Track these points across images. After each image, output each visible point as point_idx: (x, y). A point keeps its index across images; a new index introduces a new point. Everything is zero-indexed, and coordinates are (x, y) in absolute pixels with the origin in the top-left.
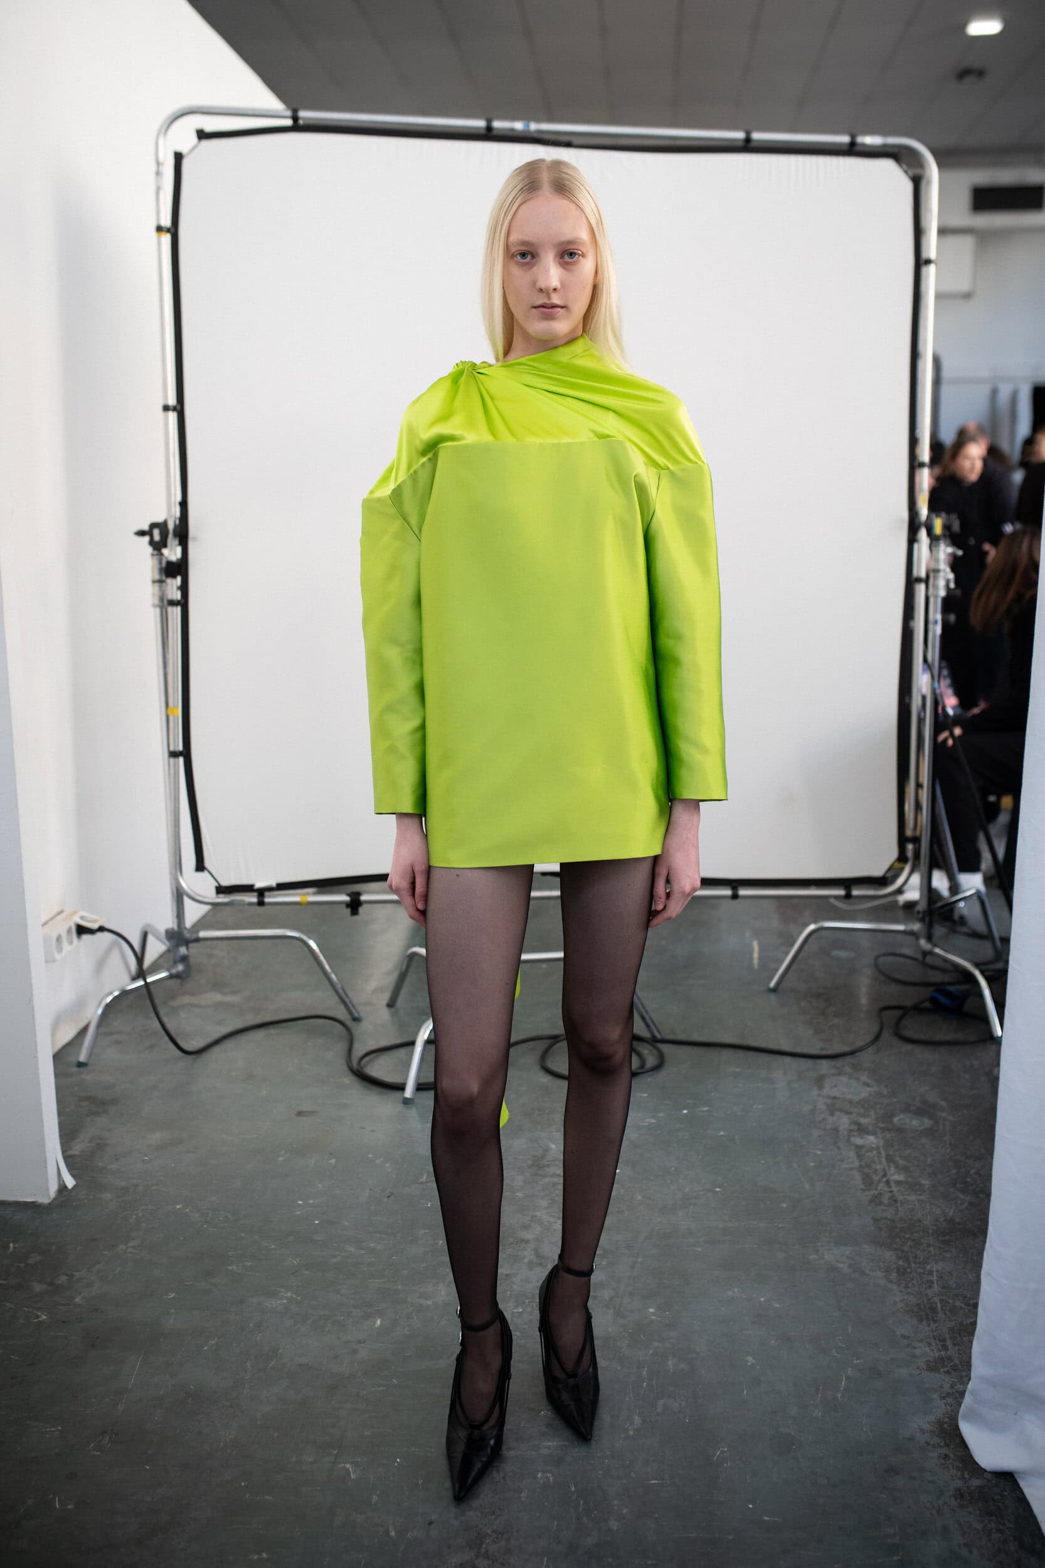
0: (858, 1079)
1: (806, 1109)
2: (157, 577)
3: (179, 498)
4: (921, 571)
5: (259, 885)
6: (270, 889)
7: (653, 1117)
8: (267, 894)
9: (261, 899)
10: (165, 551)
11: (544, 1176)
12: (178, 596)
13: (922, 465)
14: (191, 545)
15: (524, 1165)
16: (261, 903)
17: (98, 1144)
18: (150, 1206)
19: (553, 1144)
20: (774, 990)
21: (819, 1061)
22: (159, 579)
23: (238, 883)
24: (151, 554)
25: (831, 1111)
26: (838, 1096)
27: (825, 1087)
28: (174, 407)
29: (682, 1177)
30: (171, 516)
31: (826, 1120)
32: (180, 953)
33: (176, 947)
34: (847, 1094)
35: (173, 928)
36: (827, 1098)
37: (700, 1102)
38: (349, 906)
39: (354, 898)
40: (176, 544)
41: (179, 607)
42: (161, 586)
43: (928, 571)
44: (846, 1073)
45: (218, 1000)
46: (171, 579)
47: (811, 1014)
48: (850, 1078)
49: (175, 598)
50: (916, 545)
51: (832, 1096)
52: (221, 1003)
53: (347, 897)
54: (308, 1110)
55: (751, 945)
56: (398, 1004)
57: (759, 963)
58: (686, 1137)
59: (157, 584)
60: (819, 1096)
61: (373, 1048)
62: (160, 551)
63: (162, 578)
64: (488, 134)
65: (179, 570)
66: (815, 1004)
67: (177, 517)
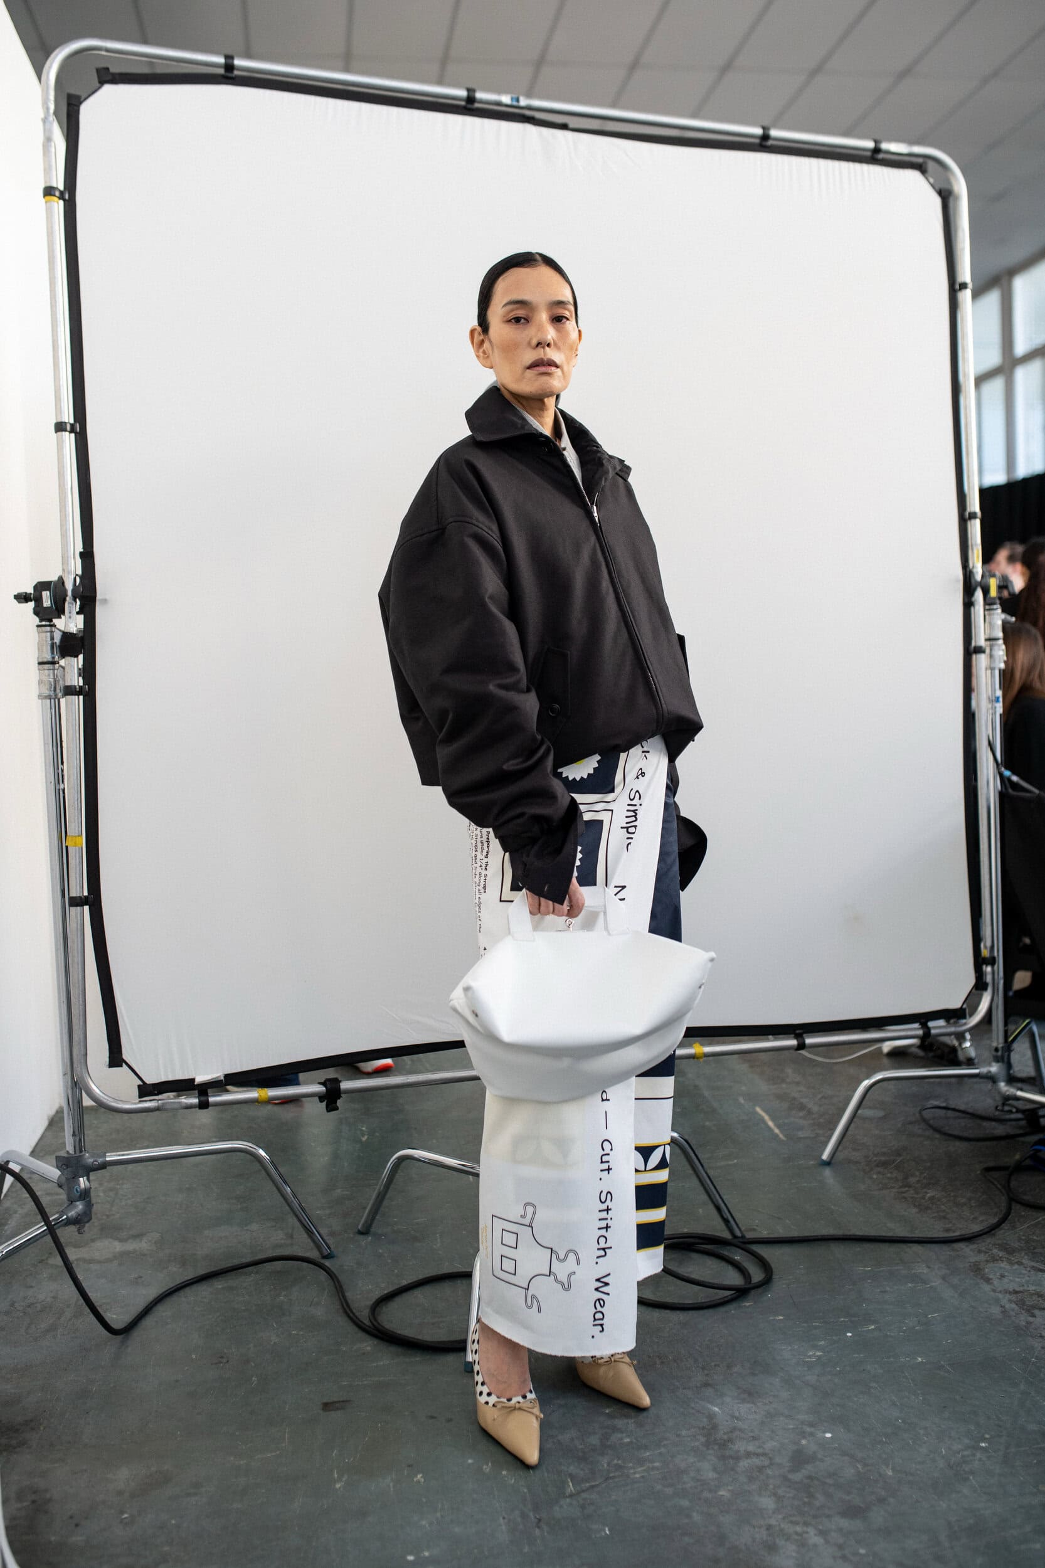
0: (1020, 1263)
1: (996, 1310)
2: (48, 657)
3: (80, 548)
4: (980, 640)
5: (200, 1079)
7: (815, 1347)
8: (211, 1091)
9: (203, 1098)
10: (55, 621)
11: (737, 1458)
12: (77, 681)
13: (973, 516)
14: (100, 611)
15: (697, 1444)
16: (203, 1105)
17: (34, 1502)
19: (715, 1406)
20: (828, 1163)
22: (51, 660)
23: (170, 1078)
24: (38, 626)
25: (1028, 1311)
26: (1017, 1289)
27: (991, 1279)
28: (72, 426)
29: (922, 1432)
30: (69, 573)
31: (1031, 1323)
32: (80, 1186)
33: (73, 1178)
34: (1026, 1285)
35: (68, 1152)
36: (1006, 1293)
37: (857, 1319)
38: (321, 1098)
39: (328, 1086)
40: (78, 610)
41: (81, 697)
42: (54, 670)
43: (986, 640)
44: (1001, 1257)
45: (118, 1250)
46: (69, 659)
47: (894, 1187)
48: (1011, 1263)
49: (73, 684)
50: (972, 609)
51: (1011, 1290)
52: (124, 1254)
53: (322, 1086)
54: (335, 1400)
55: (757, 1113)
56: (373, 1229)
57: (781, 1132)
58: (881, 1371)
59: (46, 666)
60: (994, 1291)
61: (377, 1294)
62: (52, 621)
63: (54, 658)
64: (469, 106)
65: (83, 646)
66: (889, 1175)
67: (77, 573)
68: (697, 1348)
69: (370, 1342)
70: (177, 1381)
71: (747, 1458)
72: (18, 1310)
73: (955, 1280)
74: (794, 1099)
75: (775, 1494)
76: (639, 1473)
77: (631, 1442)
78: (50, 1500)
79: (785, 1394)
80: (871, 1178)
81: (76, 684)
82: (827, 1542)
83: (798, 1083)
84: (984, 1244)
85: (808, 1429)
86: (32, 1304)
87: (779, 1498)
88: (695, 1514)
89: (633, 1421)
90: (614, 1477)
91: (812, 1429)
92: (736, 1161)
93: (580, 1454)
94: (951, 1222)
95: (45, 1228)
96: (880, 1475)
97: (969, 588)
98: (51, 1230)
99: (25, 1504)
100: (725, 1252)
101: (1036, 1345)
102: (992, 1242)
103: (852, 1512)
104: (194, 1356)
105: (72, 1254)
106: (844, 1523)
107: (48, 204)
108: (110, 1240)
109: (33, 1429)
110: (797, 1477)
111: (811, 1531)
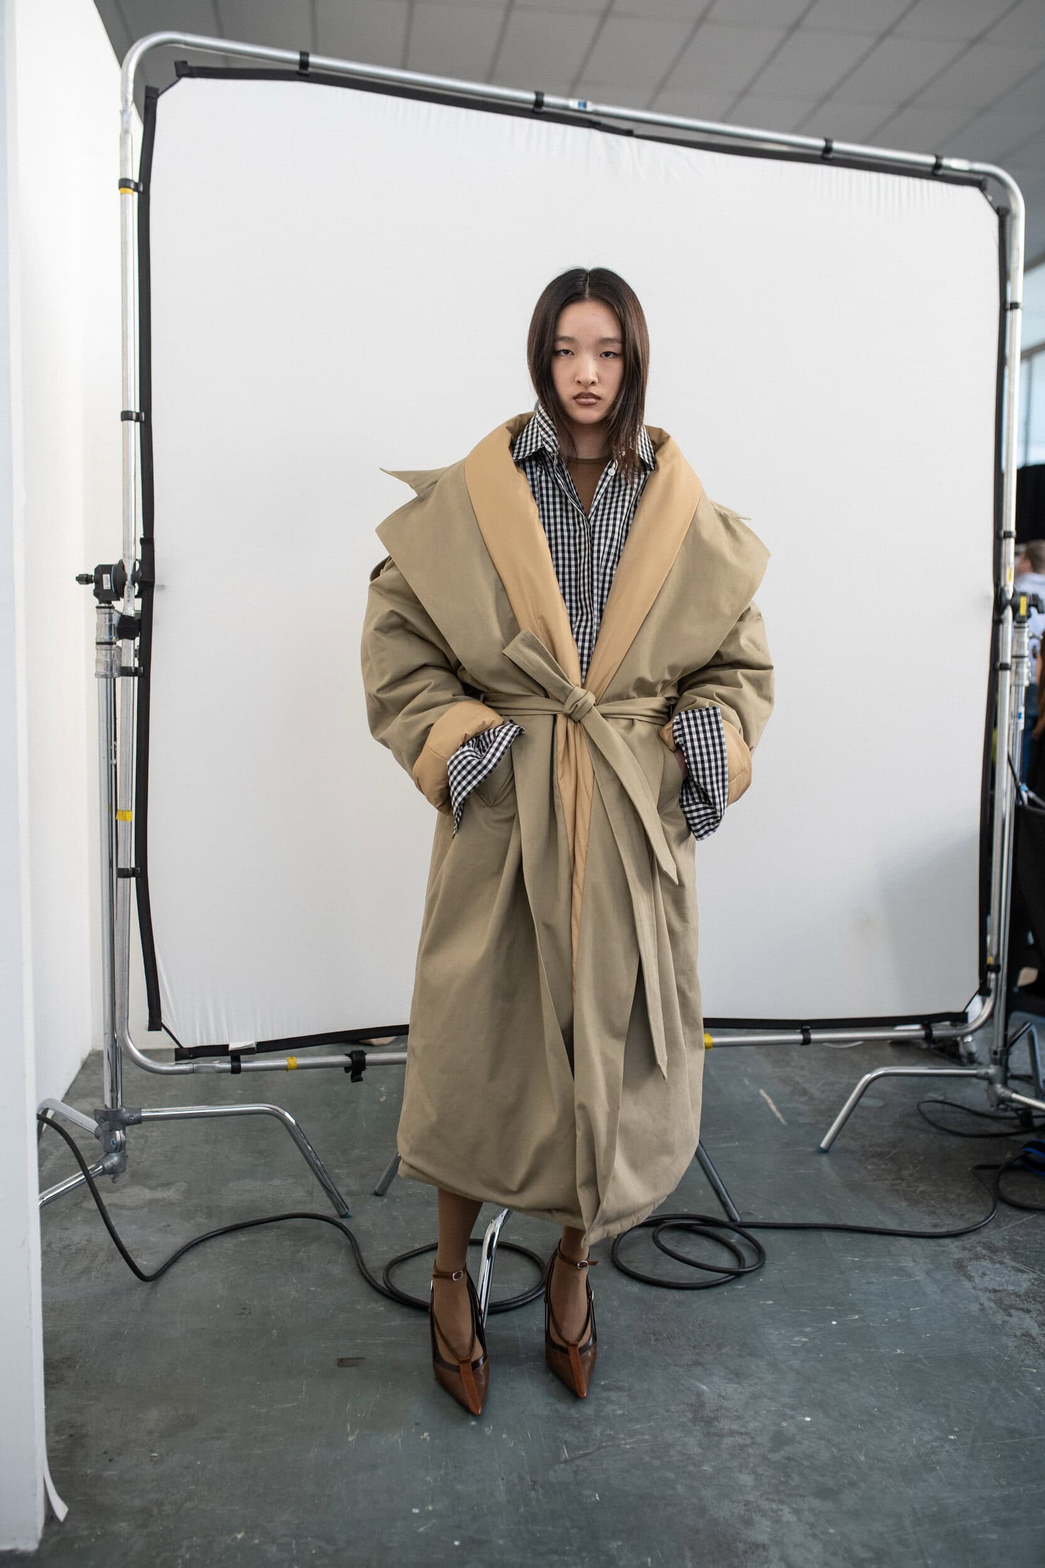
0: (1001, 1263)
1: (974, 1308)
2: (106, 638)
3: (141, 533)
4: (1007, 658)
5: (233, 1046)
6: (248, 1051)
7: (801, 1333)
8: (242, 1057)
9: (235, 1064)
10: (114, 603)
11: (721, 1435)
12: (133, 662)
13: (1008, 535)
14: (157, 595)
16: (236, 1070)
17: (71, 1436)
18: (195, 1539)
19: (703, 1385)
20: (825, 1151)
21: (942, 1241)
22: (108, 640)
23: (205, 1044)
24: (98, 607)
25: (1005, 1310)
26: (997, 1288)
27: (973, 1277)
28: (138, 415)
29: (895, 1421)
30: (130, 558)
31: (1007, 1322)
32: (116, 1138)
33: (111, 1131)
34: (1005, 1285)
35: (106, 1106)
36: (986, 1291)
37: (842, 1308)
38: (347, 1069)
39: (354, 1058)
40: (136, 594)
41: (136, 678)
42: (111, 650)
43: (1013, 657)
44: (984, 1256)
45: (147, 1197)
46: (126, 641)
47: (887, 1180)
48: (993, 1262)
49: (129, 665)
50: (1001, 626)
51: (991, 1288)
52: (152, 1202)
53: (347, 1057)
54: (351, 1357)
55: (760, 1095)
56: (389, 1191)
57: (784, 1117)
58: (861, 1360)
59: (104, 646)
60: (974, 1288)
61: (391, 1256)
62: (111, 603)
63: (111, 639)
64: (537, 110)
65: (140, 630)
66: (883, 1167)
67: (137, 558)
68: (690, 1327)
69: (384, 1302)
70: (202, 1329)
71: (731, 1437)
72: (54, 1251)
73: (938, 1276)
74: (798, 1083)
75: (754, 1472)
76: (629, 1444)
77: (623, 1415)
78: (85, 1436)
79: (770, 1377)
80: (866, 1168)
81: (132, 665)
82: (800, 1520)
83: (802, 1068)
84: (968, 1241)
85: (789, 1412)
86: (68, 1246)
87: (758, 1477)
88: (679, 1487)
89: (626, 1394)
90: (606, 1447)
91: (793, 1413)
92: (737, 1143)
93: (576, 1423)
94: (939, 1218)
95: (83, 1177)
96: (854, 1460)
97: (999, 606)
98: (89, 1180)
99: (63, 1437)
100: (722, 1233)
101: (1010, 1344)
102: (977, 1240)
103: (824, 1493)
104: (218, 1306)
105: (106, 1198)
106: (816, 1503)
107: (123, 196)
108: (141, 1187)
109: (69, 1367)
110: (776, 1457)
111: (786, 1509)
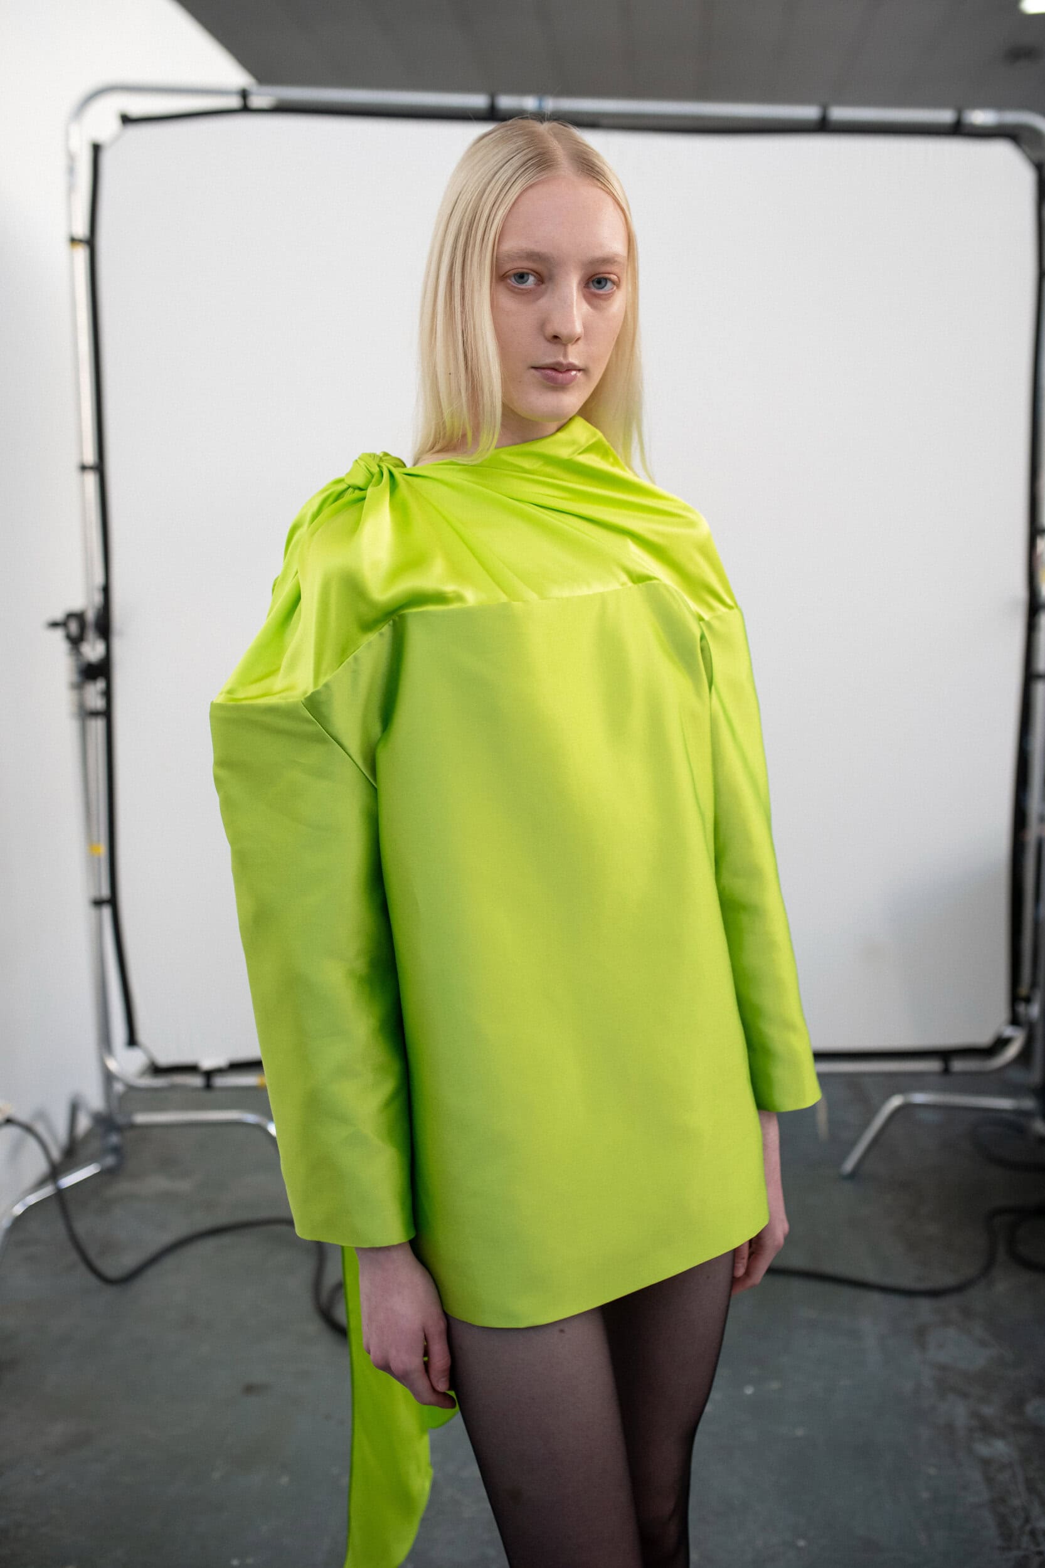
0: (970, 1333)
1: (908, 1386)
2: (74, 681)
3: (100, 580)
4: (1040, 665)
5: (207, 1064)
6: (219, 1071)
8: (215, 1076)
9: (208, 1082)
10: (81, 648)
12: (99, 703)
13: (1043, 531)
14: (115, 642)
16: (208, 1086)
20: (850, 1177)
21: (915, 1301)
22: (78, 684)
23: (180, 1062)
24: (68, 650)
28: (93, 466)
30: (91, 604)
33: (106, 1134)
35: (100, 1112)
40: (98, 638)
41: (100, 719)
42: (81, 693)
44: (954, 1322)
46: (91, 683)
47: (898, 1217)
48: (960, 1331)
49: (96, 707)
50: (1033, 632)
51: (940, 1364)
58: (754, 1439)
59: (75, 690)
60: (922, 1362)
62: (78, 648)
63: (80, 682)
64: (491, 113)
65: (100, 674)
66: (902, 1200)
67: (96, 605)
80: (882, 1202)
84: (947, 1302)
97: (1034, 608)
102: (955, 1302)
107: (74, 252)
